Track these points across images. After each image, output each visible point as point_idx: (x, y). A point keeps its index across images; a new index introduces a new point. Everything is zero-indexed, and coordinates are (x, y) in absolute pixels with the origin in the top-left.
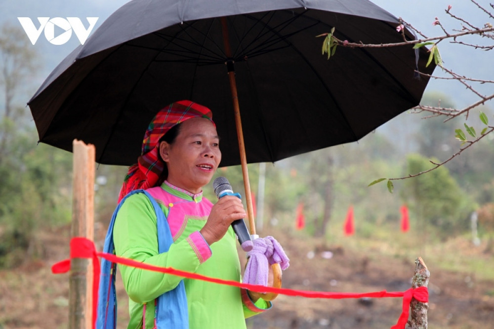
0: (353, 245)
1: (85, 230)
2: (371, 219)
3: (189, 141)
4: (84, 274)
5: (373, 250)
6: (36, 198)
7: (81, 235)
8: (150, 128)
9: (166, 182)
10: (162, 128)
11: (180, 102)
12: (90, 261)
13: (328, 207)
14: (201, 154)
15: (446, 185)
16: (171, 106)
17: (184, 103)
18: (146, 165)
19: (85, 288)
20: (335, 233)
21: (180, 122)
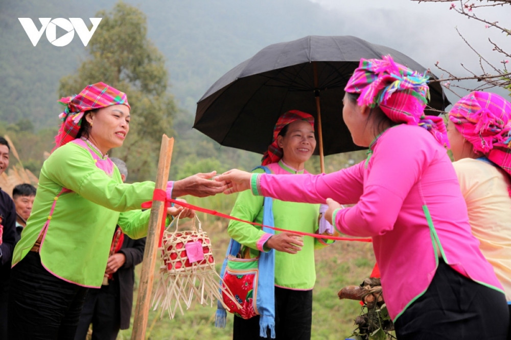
3: (293, 134)
4: (157, 210)
8: (275, 128)
9: (281, 160)
10: (279, 127)
11: (290, 112)
14: (300, 143)
16: (285, 114)
17: (293, 111)
18: (272, 151)
19: (157, 217)
21: (288, 123)
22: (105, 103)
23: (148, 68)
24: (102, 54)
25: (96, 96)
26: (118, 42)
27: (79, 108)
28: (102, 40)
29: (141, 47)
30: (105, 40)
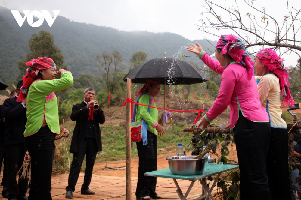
0: (194, 101)
1: (129, 97)
2: (198, 95)
4: (129, 106)
5: (199, 102)
6: (121, 90)
7: (129, 98)
12: (130, 103)
13: (189, 92)
15: (215, 87)
19: (129, 108)
20: (191, 98)
22: (48, 67)
23: (55, 55)
24: (36, 50)
25: (44, 64)
26: (42, 46)
27: (37, 69)
28: (36, 45)
29: (51, 47)
30: (37, 45)
